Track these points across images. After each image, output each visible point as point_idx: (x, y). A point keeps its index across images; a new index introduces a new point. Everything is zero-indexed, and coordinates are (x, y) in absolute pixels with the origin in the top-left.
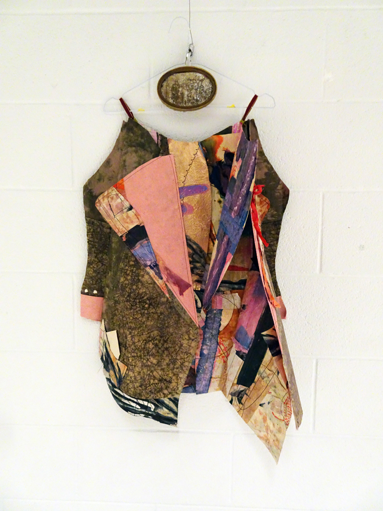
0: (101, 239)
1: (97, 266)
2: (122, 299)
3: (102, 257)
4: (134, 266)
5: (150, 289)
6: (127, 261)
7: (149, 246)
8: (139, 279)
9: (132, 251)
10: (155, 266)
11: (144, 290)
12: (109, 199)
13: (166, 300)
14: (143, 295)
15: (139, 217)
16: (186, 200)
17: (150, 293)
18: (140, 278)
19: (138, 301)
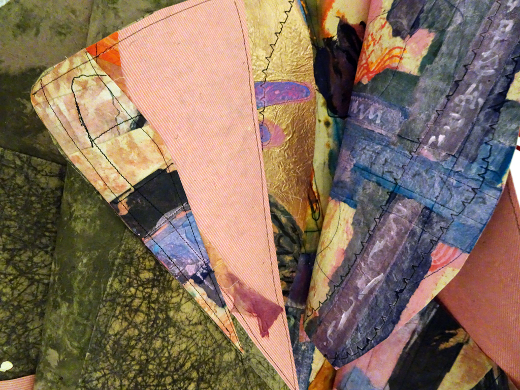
0: (27, 209)
1: (13, 289)
2: (117, 383)
3: (30, 259)
4: (153, 283)
5: (198, 338)
6: (133, 271)
7: (191, 224)
8: (168, 319)
9: (148, 242)
10: (206, 276)
11: (184, 346)
12: (76, 87)
13: (233, 355)
14: (181, 361)
15: (162, 147)
16: (269, 113)
17: (198, 349)
18: (171, 314)
19: (169, 380)
